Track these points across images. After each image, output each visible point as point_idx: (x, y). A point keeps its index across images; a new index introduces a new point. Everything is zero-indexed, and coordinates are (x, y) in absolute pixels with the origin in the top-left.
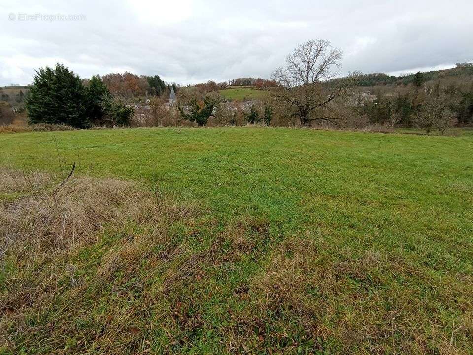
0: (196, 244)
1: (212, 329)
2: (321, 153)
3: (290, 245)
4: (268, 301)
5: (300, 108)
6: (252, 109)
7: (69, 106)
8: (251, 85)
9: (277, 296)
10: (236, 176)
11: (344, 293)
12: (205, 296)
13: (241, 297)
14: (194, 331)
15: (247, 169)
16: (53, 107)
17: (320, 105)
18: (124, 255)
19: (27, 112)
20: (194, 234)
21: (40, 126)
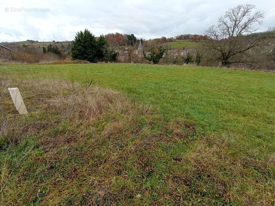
0: (152, 129)
1: (159, 175)
2: (237, 86)
3: (210, 139)
4: (194, 169)
5: (223, 55)
6: (188, 55)
7: (89, 51)
8: (189, 39)
9: (200, 167)
10: (175, 94)
11: (249, 177)
12: (156, 157)
13: (177, 162)
14: (149, 173)
15: (182, 91)
16: (82, 52)
17: (240, 52)
18: (115, 128)
19: (71, 54)
20: (151, 124)
21: (76, 61)
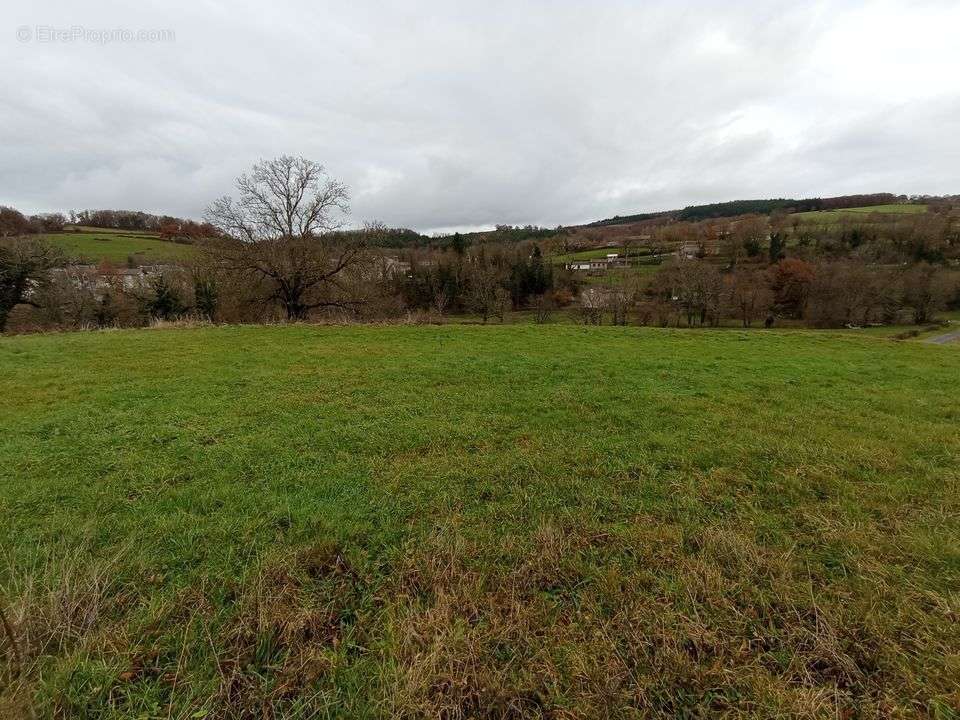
5: (283, 284)
6: (160, 286)
17: (323, 278)
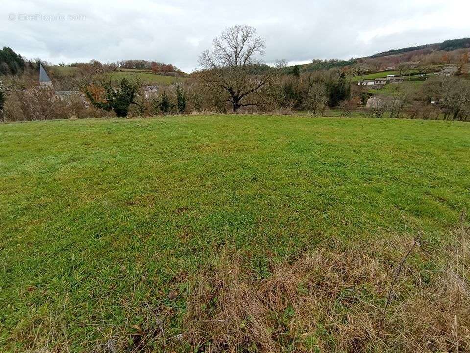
8: (146, 69)
